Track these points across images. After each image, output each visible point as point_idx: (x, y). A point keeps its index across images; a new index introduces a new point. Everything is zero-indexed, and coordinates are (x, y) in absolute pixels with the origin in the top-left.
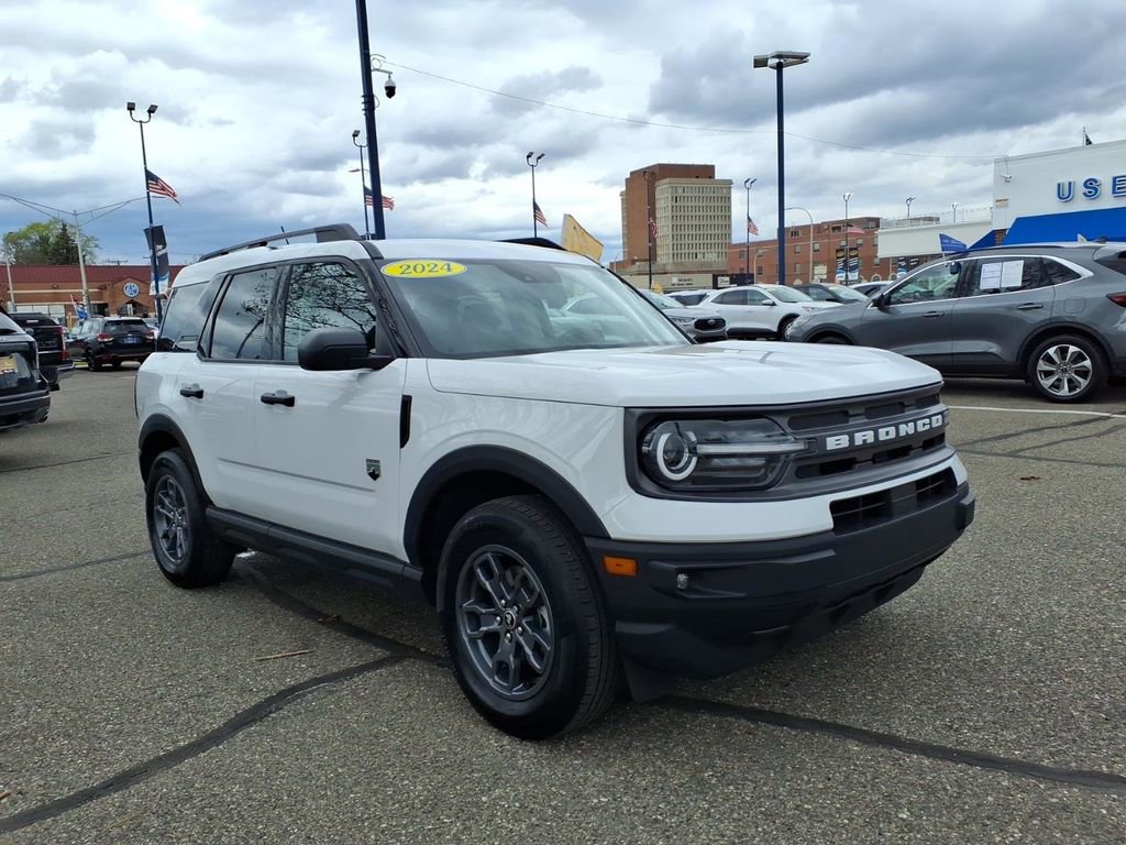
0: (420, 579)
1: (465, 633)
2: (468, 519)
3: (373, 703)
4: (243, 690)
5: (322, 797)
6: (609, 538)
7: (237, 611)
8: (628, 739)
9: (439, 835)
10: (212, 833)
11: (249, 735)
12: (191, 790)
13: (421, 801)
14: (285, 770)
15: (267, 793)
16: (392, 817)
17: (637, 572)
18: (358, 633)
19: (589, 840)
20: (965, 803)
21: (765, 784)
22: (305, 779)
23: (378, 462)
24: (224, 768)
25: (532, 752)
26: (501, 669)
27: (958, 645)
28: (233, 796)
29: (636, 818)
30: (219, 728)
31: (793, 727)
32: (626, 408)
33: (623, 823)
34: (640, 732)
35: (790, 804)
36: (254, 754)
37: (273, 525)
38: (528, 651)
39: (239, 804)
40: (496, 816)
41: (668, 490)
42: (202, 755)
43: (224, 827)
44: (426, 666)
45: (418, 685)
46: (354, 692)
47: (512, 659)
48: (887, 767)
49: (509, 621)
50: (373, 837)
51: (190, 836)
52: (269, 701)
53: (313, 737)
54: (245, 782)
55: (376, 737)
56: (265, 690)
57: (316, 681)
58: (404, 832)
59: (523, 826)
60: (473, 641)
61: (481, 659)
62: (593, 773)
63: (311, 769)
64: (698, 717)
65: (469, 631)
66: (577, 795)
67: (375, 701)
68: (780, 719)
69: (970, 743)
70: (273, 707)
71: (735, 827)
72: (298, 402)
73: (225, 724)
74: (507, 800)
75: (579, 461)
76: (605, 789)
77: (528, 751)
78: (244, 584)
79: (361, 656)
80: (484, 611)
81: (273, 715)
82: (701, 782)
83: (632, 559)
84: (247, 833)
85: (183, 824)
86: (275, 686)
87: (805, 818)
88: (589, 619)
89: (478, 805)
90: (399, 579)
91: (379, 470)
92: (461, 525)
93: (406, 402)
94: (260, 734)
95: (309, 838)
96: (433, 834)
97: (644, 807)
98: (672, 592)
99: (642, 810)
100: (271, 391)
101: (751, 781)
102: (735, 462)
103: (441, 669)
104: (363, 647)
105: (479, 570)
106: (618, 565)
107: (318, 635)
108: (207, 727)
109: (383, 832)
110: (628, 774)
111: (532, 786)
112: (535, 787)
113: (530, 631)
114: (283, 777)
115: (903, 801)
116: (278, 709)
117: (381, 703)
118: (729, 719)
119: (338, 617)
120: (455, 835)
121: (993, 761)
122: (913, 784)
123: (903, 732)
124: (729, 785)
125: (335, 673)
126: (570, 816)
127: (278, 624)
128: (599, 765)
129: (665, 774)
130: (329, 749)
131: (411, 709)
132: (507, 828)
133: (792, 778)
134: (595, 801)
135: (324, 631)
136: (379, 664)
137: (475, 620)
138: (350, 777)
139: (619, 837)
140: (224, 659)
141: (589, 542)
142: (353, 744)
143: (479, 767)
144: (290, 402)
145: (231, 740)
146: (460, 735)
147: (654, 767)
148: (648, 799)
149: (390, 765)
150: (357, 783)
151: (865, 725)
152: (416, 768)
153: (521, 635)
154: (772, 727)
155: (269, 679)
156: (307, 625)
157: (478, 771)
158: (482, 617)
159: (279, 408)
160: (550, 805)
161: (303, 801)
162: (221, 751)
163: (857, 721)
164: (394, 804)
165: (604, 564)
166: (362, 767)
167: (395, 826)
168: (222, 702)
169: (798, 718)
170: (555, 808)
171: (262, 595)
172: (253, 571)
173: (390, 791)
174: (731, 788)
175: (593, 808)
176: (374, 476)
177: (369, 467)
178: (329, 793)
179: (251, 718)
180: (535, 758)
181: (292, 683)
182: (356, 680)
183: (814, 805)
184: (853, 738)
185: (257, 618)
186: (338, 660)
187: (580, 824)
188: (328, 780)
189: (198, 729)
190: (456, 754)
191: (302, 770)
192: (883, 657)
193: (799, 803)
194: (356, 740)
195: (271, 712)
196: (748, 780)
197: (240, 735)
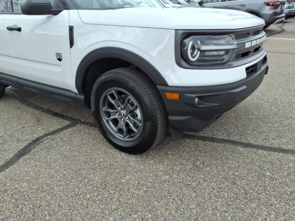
0: (83, 99)
1: (104, 119)
2: (103, 77)
3: (70, 143)
4: (18, 141)
5: (61, 185)
6: (167, 85)
7: (10, 108)
8: (166, 151)
9: (111, 199)
10: (18, 207)
11: (25, 160)
12: (6, 187)
13: (99, 184)
14: (43, 174)
15: (38, 185)
16: (90, 192)
17: (179, 98)
18: (56, 115)
19: (168, 196)
20: (284, 167)
21: (219, 166)
22: (51, 177)
23: (61, 54)
24: (18, 175)
25: (134, 159)
26: (120, 131)
27: (254, 110)
28: (24, 188)
29: (181, 184)
30: (12, 158)
31: (218, 142)
32: (176, 30)
33: (177, 187)
34: (169, 147)
35: (230, 173)
36: (28, 168)
37: (19, 78)
38: (131, 125)
39: (27, 192)
40: (130, 188)
41: (191, 65)
42: (7, 170)
43: (24, 204)
44: (86, 127)
45: (85, 134)
46: (61, 139)
47: (124, 127)
48: (254, 155)
49: (122, 115)
50: (85, 202)
51: (9, 209)
52: (30, 144)
53: (50, 158)
54: (27, 181)
55: (75, 157)
56: (27, 140)
57: (46, 135)
58: (97, 199)
59: (142, 192)
60: (107, 121)
61: (112, 128)
62: (159, 166)
63: (53, 173)
64: (185, 141)
65: (106, 118)
66: (157, 176)
67: (70, 142)
68: (213, 140)
69: (274, 144)
70: (32, 147)
71: (216, 185)
72: (22, 30)
73: (14, 156)
74: (132, 180)
75: (154, 54)
76: (166, 173)
77: (133, 158)
78: (10, 97)
79: (60, 124)
80: (112, 111)
81: (32, 151)
82: (197, 166)
83: (178, 93)
84: (33, 205)
85: (5, 204)
86: (31, 138)
87: (238, 178)
88: (157, 115)
89: (121, 183)
90: (74, 99)
91: (61, 57)
92: (100, 79)
93: (71, 29)
94: (29, 159)
95: (60, 205)
96: (108, 199)
97: (182, 179)
98: (193, 105)
99: (182, 180)
100: (11, 25)
101: (213, 165)
102: (215, 53)
103: (91, 128)
104: (60, 120)
105: (109, 97)
106: (171, 96)
107: (42, 116)
108: (7, 157)
109: (89, 200)
110: (171, 165)
111: (139, 173)
112: (141, 174)
113: (132, 119)
114: (42, 178)
115: (265, 168)
116: (34, 148)
117: (73, 142)
118: (196, 140)
119: (48, 109)
120: (117, 198)
121: (285, 151)
122: (265, 161)
123: (252, 142)
124: (207, 167)
125: (53, 132)
126: (158, 186)
127: (26, 112)
128: (160, 162)
129: (184, 164)
130: (58, 163)
131: (84, 144)
132: (136, 193)
133: (227, 162)
134: (164, 178)
135: (44, 114)
136: (68, 127)
137: (108, 114)
138: (69, 175)
139: (178, 193)
140: (8, 127)
141: (159, 87)
142: (67, 161)
143: (117, 167)
144: (19, 30)
145: (17, 162)
146: (106, 154)
147: (179, 162)
148: (182, 176)
149: (83, 169)
150: (73, 178)
151: (240, 140)
152: (93, 169)
153: (128, 120)
154: (211, 143)
155: (28, 135)
156: (37, 112)
157: (117, 168)
158: (111, 113)
159: (16, 32)
160: (148, 181)
161: (53, 188)
162: (15, 168)
163: (237, 138)
164: (90, 186)
165: (165, 95)
166: (73, 170)
167: (93, 197)
168: (11, 146)
169: (218, 139)
170: (150, 182)
171: (18, 101)
172: (13, 92)
173: (86, 180)
174: (208, 168)
175: (165, 181)
176: (60, 60)
177: (57, 56)
178: (63, 183)
179: (24, 153)
180: (136, 161)
181: (37, 136)
182: (61, 133)
183: (238, 173)
184: (239, 145)
185: (18, 110)
186: (52, 126)
187: (162, 189)
188: (61, 177)
189: (4, 158)
190: (107, 162)
191: (49, 173)
192: (234, 115)
193: (233, 172)
194: (67, 159)
195: (31, 149)
196: (212, 164)
197: (21, 160)
